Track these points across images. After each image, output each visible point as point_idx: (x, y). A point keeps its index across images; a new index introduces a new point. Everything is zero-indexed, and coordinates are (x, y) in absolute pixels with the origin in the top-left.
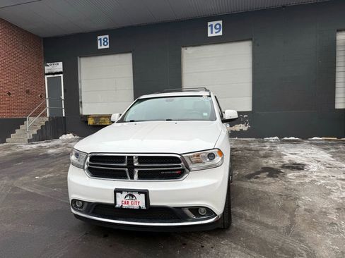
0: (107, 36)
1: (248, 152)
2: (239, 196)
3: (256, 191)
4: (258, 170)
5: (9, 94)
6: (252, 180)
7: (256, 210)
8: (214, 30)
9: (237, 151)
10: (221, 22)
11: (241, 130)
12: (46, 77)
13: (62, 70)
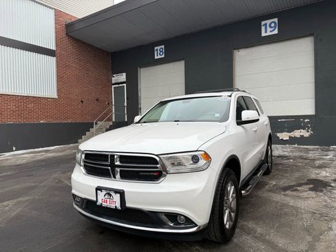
0: (163, 47)
1: (302, 160)
2: (261, 210)
3: (284, 205)
4: (301, 182)
5: (82, 102)
6: (287, 192)
7: (272, 228)
8: (269, 28)
9: (289, 159)
10: (276, 20)
11: (302, 136)
12: (113, 86)
13: (125, 80)
